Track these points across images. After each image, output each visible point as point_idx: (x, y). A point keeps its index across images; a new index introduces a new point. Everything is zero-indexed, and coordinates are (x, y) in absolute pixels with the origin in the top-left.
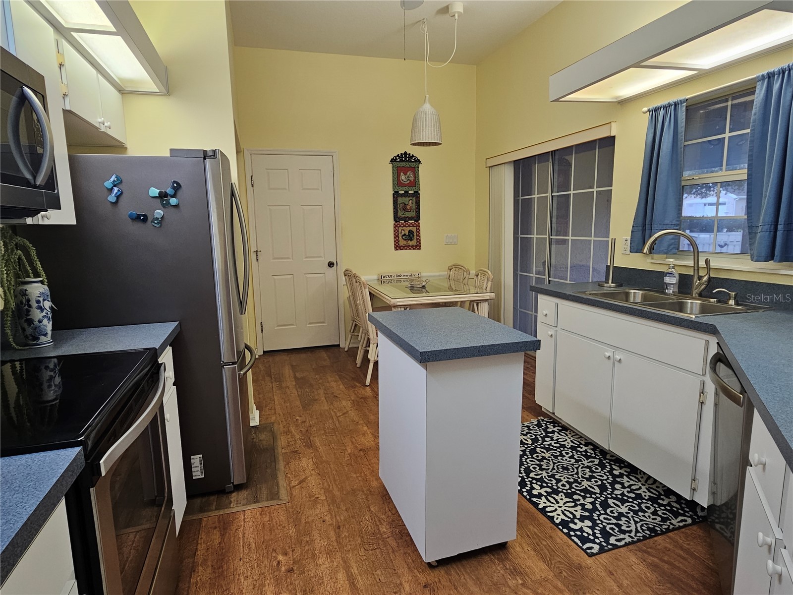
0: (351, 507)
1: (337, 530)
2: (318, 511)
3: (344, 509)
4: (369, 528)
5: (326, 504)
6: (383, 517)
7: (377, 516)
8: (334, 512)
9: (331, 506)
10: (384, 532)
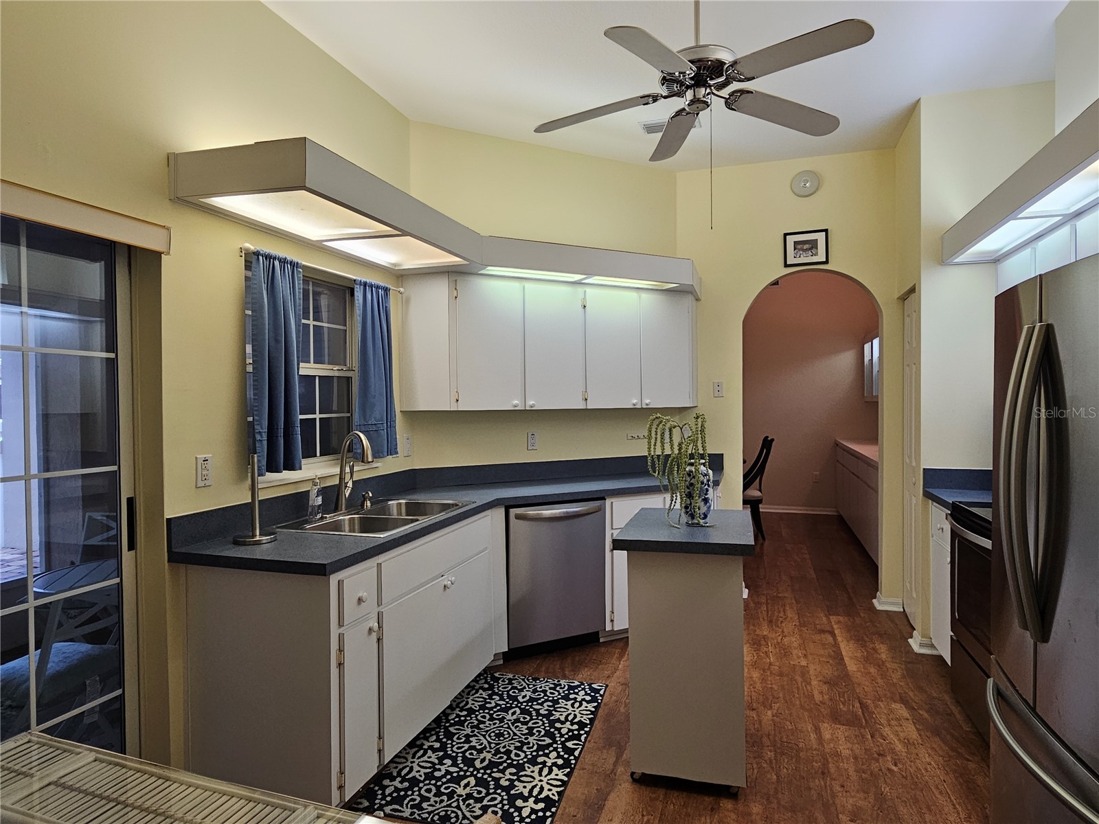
0: (802, 789)
1: (826, 771)
2: (851, 801)
3: (813, 792)
4: (786, 760)
5: (839, 806)
6: (765, 765)
7: (772, 768)
8: (827, 792)
9: (831, 802)
10: (771, 751)
